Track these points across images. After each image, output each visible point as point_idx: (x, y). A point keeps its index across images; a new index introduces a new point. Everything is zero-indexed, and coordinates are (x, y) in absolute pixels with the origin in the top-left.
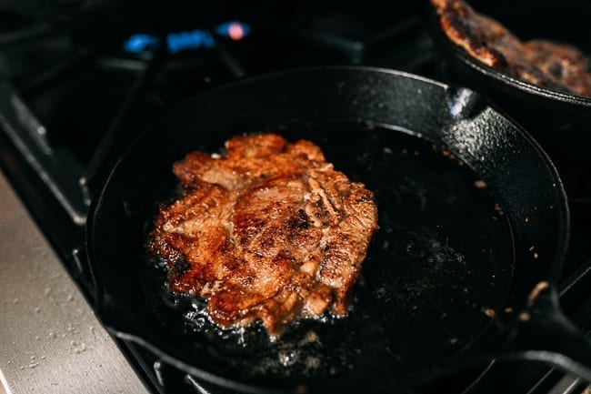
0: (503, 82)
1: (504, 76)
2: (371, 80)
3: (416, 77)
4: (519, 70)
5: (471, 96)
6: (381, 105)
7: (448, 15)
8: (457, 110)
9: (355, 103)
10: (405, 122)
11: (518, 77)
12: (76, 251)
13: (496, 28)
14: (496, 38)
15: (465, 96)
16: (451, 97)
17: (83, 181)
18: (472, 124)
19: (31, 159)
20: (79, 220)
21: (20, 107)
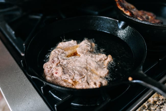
0: (132, 20)
1: (132, 18)
2: (99, 19)
3: (110, 19)
4: (137, 17)
5: (124, 23)
6: (101, 26)
7: (119, 2)
8: (120, 26)
9: (95, 25)
10: (107, 30)
11: (137, 18)
12: (22, 61)
13: (132, 6)
14: (132, 9)
15: (122, 23)
16: (119, 23)
17: (24, 45)
18: (124, 30)
19: (10, 40)
20: (23, 55)
21: (8, 27)
